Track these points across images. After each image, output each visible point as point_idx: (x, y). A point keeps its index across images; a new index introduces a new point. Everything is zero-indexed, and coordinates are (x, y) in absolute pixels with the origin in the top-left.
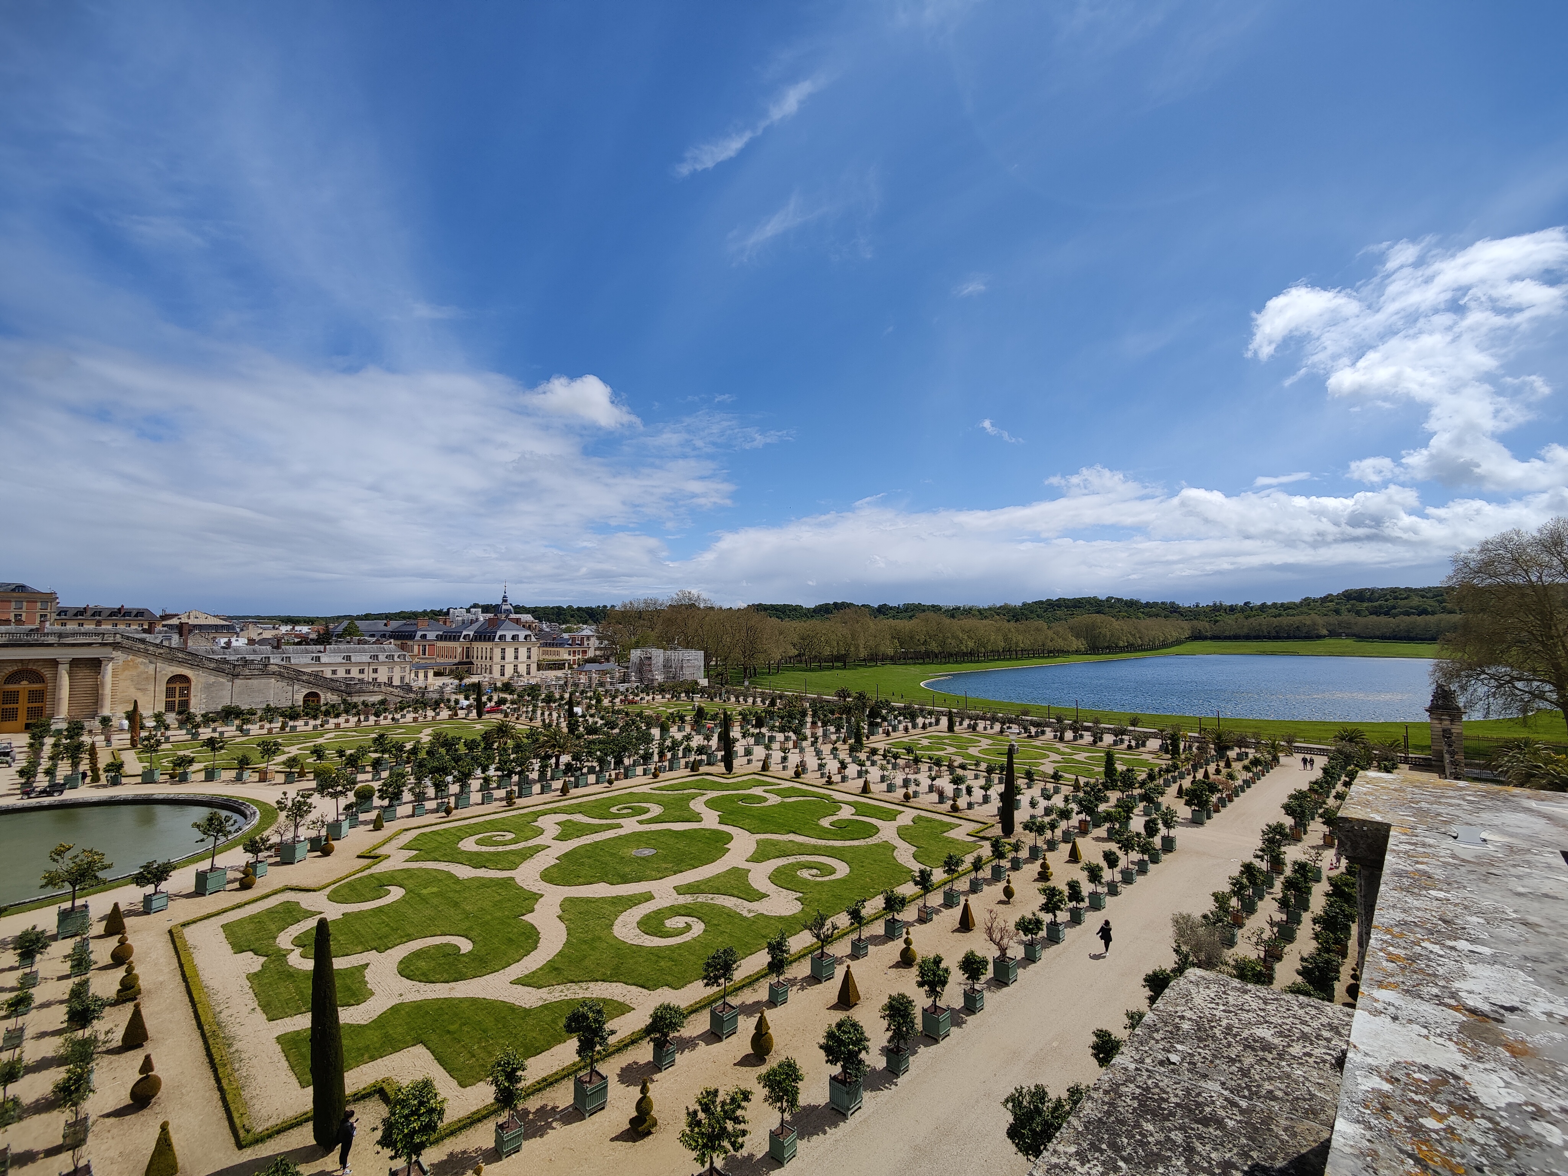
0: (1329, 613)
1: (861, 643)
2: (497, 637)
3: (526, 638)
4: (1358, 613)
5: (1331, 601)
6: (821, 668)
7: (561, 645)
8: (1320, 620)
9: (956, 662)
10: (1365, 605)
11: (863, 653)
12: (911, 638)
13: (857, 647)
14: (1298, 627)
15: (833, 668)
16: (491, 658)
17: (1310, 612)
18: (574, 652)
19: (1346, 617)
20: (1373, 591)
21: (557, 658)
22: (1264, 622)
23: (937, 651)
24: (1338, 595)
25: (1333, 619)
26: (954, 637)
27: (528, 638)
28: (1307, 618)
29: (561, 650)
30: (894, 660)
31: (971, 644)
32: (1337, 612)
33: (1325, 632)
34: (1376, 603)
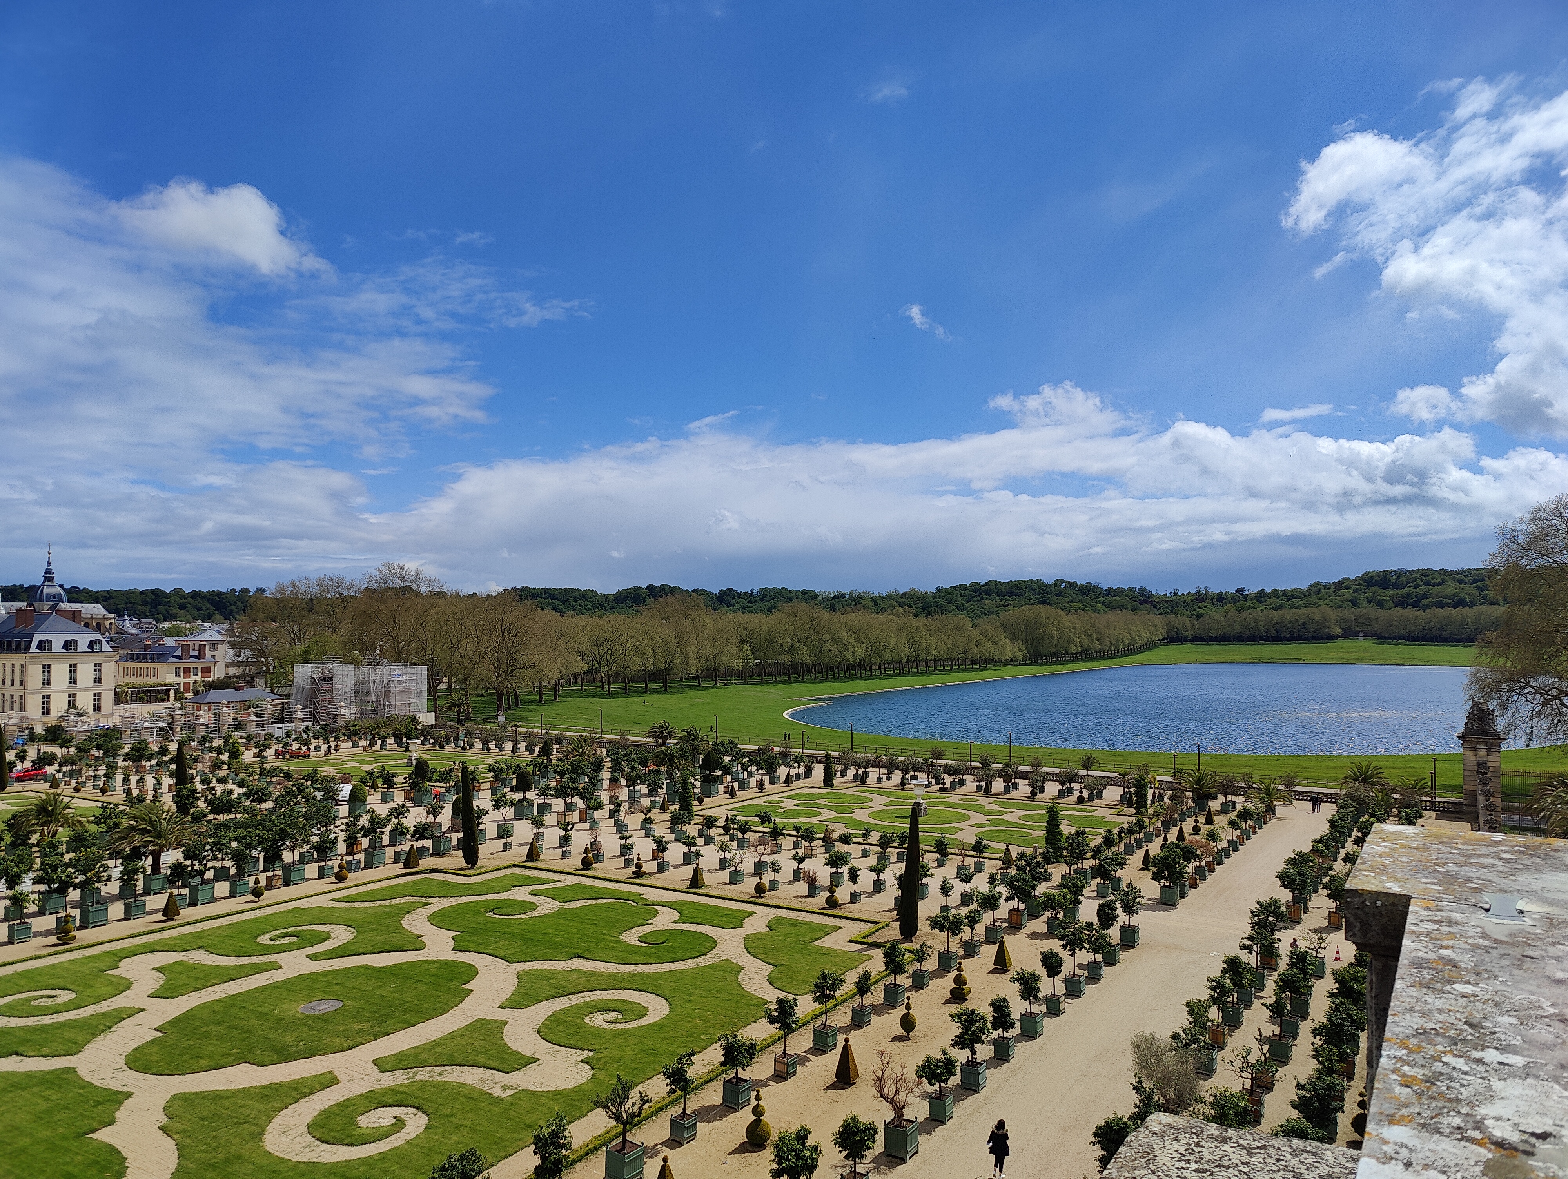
0: (1344, 605)
1: (692, 650)
2: (34, 644)
3: (91, 645)
4: (1380, 604)
5: (1347, 588)
6: (626, 693)
7: (161, 658)
8: (1332, 614)
9: (838, 679)
10: (1390, 592)
11: (695, 667)
12: (771, 642)
13: (685, 657)
14: (1304, 623)
15: (646, 691)
16: (22, 683)
17: (1320, 602)
18: (187, 671)
19: (1366, 610)
20: (1399, 574)
21: (153, 680)
22: (1261, 616)
23: (809, 662)
24: (1355, 580)
25: (1349, 613)
26: (836, 640)
27: (96, 646)
28: (1316, 610)
29: (161, 667)
30: (744, 676)
31: (860, 651)
32: (1354, 602)
33: (1338, 631)
34: (1402, 591)
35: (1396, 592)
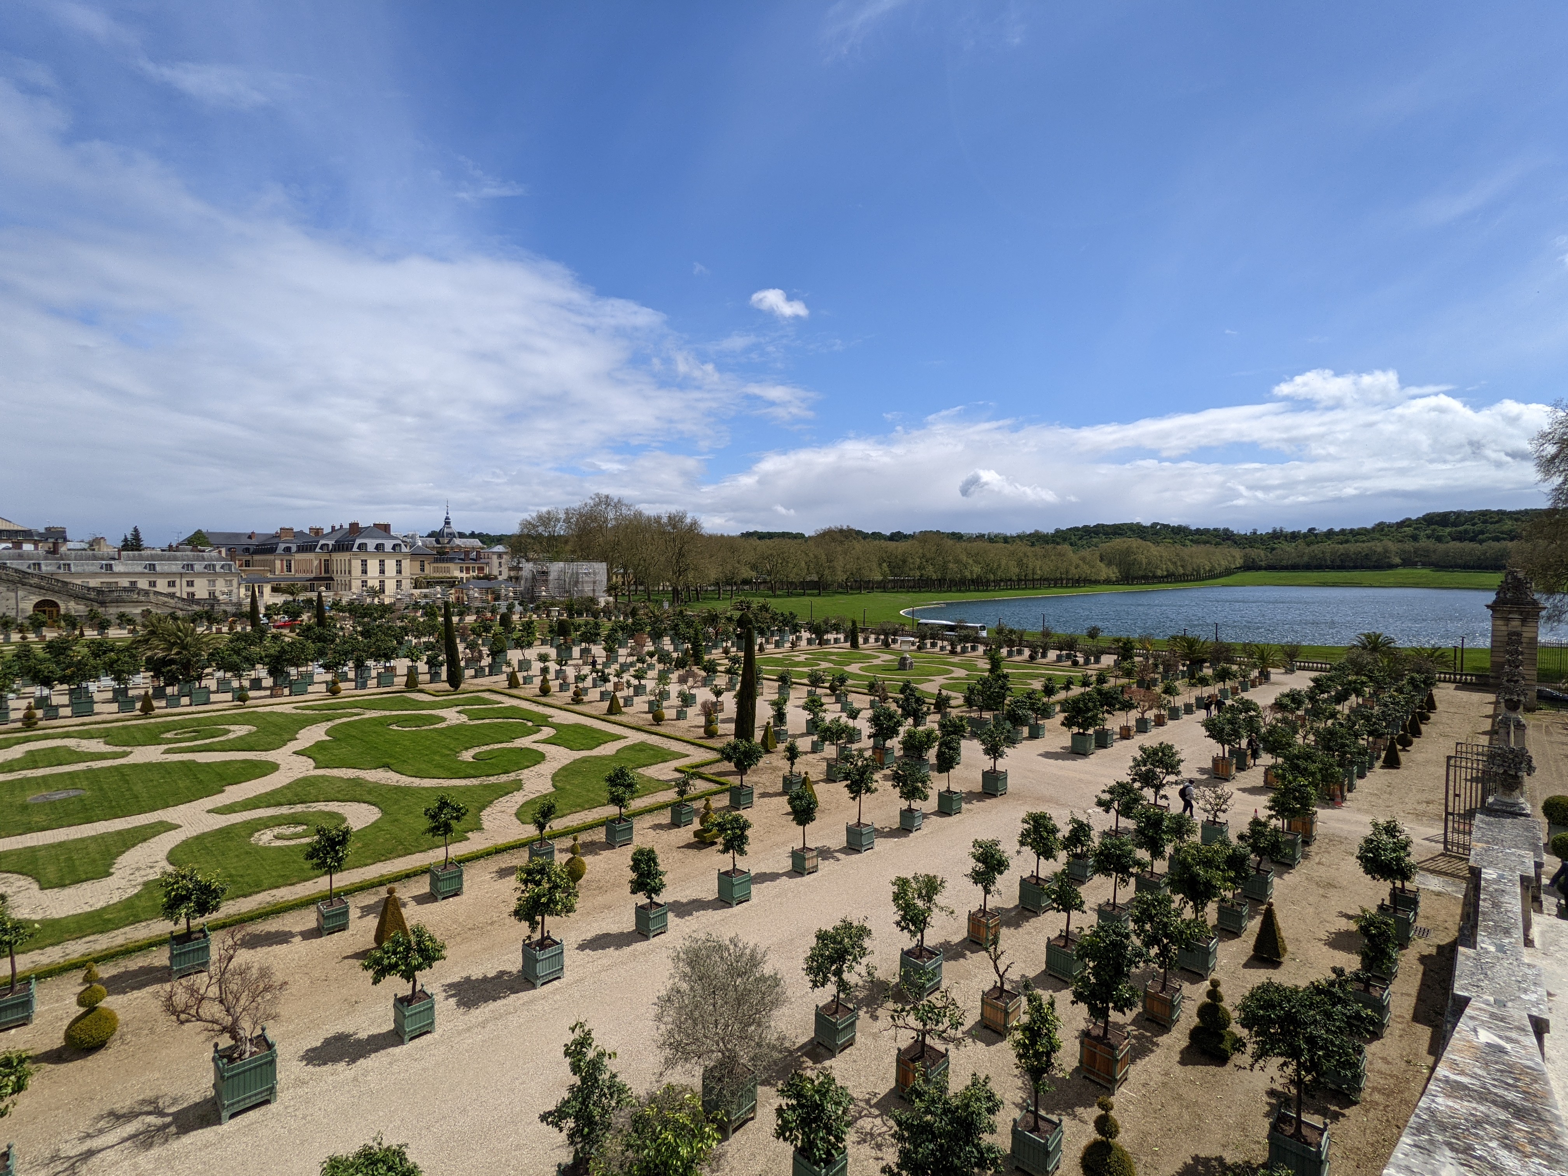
2: (356, 546)
3: (394, 548)
5: (1410, 526)
7: (451, 560)
8: (1394, 548)
14: (1367, 555)
17: (1383, 538)
18: (468, 569)
19: (1424, 544)
21: (448, 575)
22: (1329, 549)
25: (1409, 546)
28: (1379, 545)
33: (1397, 560)
34: (1461, 528)
35: (1454, 529)
